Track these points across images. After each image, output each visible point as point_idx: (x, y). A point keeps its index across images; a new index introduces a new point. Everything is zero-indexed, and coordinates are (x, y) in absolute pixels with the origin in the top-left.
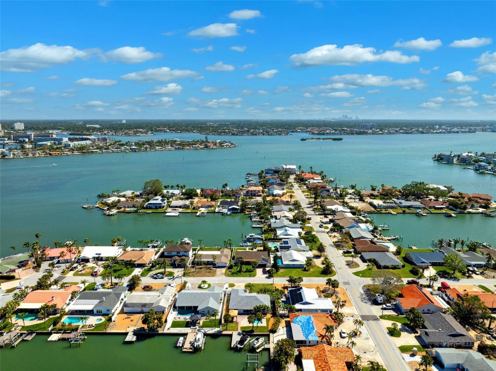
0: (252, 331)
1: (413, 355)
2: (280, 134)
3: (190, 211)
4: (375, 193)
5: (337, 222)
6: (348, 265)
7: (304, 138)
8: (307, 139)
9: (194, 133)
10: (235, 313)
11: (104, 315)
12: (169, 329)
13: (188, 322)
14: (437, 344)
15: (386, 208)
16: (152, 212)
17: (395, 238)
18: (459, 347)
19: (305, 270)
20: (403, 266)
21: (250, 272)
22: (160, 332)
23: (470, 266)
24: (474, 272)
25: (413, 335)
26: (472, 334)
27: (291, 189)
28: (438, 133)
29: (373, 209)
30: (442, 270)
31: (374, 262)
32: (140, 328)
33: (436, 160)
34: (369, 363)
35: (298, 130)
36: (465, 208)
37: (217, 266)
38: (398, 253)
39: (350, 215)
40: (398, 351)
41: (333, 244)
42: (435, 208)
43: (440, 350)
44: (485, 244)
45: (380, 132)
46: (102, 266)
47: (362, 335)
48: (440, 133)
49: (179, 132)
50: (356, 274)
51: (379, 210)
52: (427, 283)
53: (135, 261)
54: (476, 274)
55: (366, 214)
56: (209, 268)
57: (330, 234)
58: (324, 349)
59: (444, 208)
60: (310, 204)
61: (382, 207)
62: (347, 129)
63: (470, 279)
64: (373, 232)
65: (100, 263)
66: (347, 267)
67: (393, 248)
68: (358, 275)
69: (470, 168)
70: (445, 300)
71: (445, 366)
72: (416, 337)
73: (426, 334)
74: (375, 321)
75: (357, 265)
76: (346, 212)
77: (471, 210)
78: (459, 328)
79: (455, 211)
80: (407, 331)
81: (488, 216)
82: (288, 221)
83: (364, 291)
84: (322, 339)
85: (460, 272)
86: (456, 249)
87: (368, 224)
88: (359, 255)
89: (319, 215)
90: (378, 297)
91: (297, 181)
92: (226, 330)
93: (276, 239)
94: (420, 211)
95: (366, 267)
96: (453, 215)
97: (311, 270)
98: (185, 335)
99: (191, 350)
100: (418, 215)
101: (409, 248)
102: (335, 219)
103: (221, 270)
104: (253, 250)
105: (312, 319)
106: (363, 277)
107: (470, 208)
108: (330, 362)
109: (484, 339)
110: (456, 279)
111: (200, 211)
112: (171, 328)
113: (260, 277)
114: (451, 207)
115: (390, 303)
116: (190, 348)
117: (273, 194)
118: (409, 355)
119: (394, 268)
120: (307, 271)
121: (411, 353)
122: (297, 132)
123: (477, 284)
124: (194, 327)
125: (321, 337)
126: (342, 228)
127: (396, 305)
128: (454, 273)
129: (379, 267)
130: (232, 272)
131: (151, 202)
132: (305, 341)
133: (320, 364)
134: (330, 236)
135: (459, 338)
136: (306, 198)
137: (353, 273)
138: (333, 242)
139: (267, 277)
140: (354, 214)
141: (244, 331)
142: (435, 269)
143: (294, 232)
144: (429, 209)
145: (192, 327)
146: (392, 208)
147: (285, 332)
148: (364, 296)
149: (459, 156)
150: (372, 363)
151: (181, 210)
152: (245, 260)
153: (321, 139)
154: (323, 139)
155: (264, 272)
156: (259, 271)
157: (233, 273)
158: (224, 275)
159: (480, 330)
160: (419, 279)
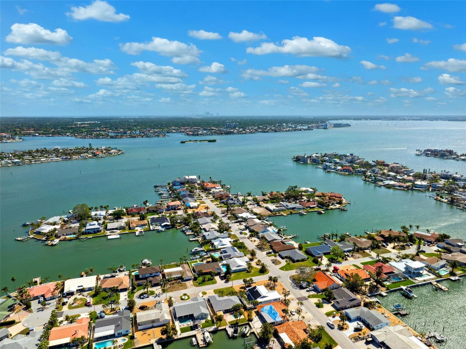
0: (237, 323)
1: (334, 317)
2: (158, 136)
3: (128, 232)
4: (266, 198)
5: (252, 228)
6: (273, 263)
7: (184, 141)
8: (186, 141)
9: (68, 136)
10: (221, 313)
11: (124, 335)
12: (180, 334)
13: (191, 327)
14: (344, 308)
15: (279, 211)
16: (93, 237)
17: (293, 236)
18: (354, 306)
19: (248, 272)
20: (308, 259)
21: (211, 280)
22: (176, 338)
23: (345, 252)
24: (348, 256)
25: (330, 305)
26: (358, 297)
27: (201, 200)
28: (287, 131)
29: (270, 213)
30: (330, 257)
31: (290, 258)
32: (159, 339)
33: (295, 161)
34: (317, 327)
35: (173, 131)
36: (329, 206)
37: (184, 280)
38: (300, 248)
39: (257, 221)
40: (326, 316)
41: (256, 247)
42: (311, 208)
43: (348, 311)
44: (348, 234)
45: (244, 132)
46: (89, 296)
47: (303, 311)
48: (289, 131)
49: (51, 135)
50: (282, 269)
51: (274, 213)
52: (325, 268)
53: (117, 287)
54: (349, 257)
55: (267, 218)
56: (179, 282)
57: (251, 239)
58: (289, 325)
59: (316, 207)
60: (223, 213)
61: (276, 210)
62: (216, 129)
63: (347, 261)
64: (278, 233)
65: (85, 293)
66: (273, 264)
67: (296, 245)
68: (283, 270)
69: (320, 167)
70: (338, 278)
71: (352, 319)
72: (332, 305)
73: (338, 302)
74: (306, 300)
75: (280, 263)
76: (254, 218)
77: (331, 207)
78: (352, 295)
79: (323, 208)
80: (325, 303)
81: (343, 210)
82: (216, 232)
83: (292, 281)
84: (284, 319)
85: (340, 257)
86: (333, 240)
87: (272, 227)
88: (278, 254)
89: (235, 223)
90: (303, 284)
91: (202, 190)
92: (220, 326)
93: (215, 250)
94: (302, 212)
95: (286, 263)
96: (322, 212)
97: (252, 271)
98: (195, 336)
99: (205, 345)
100: (301, 215)
101: (305, 243)
102: (250, 226)
103: (189, 283)
104: (203, 261)
105: (273, 307)
106: (286, 270)
107: (331, 205)
108: (296, 332)
109: (364, 299)
110: (339, 262)
111: (137, 230)
112: (182, 334)
113: (220, 283)
114: (319, 205)
115: (310, 286)
116: (204, 344)
117: (189, 206)
118: (332, 317)
119: (303, 260)
120: (250, 272)
121: (333, 316)
122: (172, 132)
123: (352, 264)
124: (198, 329)
125: (283, 318)
126: (257, 233)
127: (314, 287)
128: (338, 258)
129: (294, 261)
130: (198, 282)
131: (88, 227)
132: (274, 322)
133: (290, 334)
134: (251, 241)
135: (354, 301)
136: (218, 207)
137: (279, 269)
138: (256, 246)
139: (225, 282)
140: (259, 219)
141: (232, 325)
142: (327, 257)
143: (227, 242)
144: (307, 209)
145: (196, 330)
146: (283, 210)
147: (258, 319)
148: (293, 284)
149: (310, 157)
150: (318, 327)
151: (118, 231)
152: (204, 271)
153: (198, 141)
154: (199, 141)
155: (222, 278)
156: (217, 278)
157: (200, 284)
158: (194, 286)
159: (361, 293)
160: (319, 266)
